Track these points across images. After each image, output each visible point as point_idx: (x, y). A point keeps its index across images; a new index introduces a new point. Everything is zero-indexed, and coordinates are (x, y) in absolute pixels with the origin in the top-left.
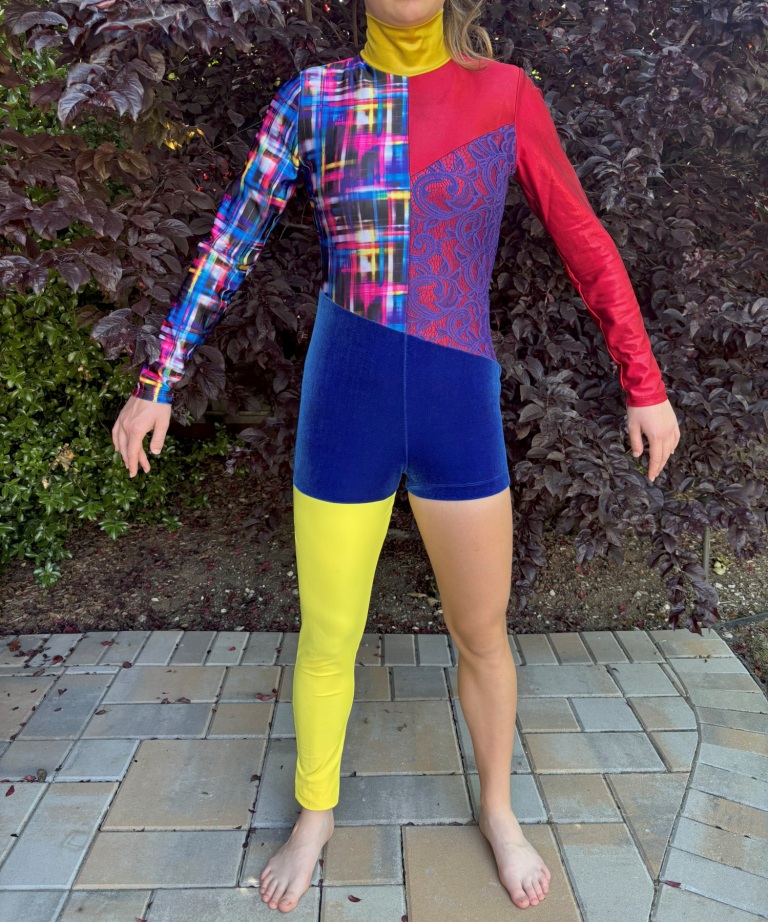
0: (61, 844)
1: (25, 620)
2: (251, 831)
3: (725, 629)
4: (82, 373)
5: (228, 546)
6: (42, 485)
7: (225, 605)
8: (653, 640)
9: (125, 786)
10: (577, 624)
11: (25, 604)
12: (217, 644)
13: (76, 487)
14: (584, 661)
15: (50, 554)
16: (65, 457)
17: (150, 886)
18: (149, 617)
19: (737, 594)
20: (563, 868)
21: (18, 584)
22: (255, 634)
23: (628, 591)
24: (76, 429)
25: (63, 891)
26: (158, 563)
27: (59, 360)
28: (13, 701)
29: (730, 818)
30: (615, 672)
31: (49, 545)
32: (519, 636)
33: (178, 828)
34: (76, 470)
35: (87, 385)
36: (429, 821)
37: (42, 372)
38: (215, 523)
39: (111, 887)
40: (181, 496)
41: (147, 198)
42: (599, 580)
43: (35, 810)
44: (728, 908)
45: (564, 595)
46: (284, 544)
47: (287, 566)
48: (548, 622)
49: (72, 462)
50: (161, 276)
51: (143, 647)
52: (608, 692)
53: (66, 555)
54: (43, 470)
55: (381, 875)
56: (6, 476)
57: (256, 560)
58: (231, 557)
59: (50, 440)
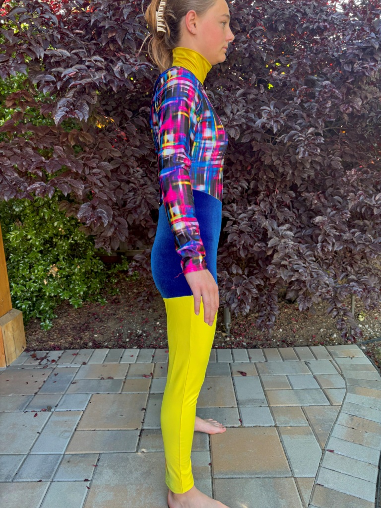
0: (59, 436)
1: (37, 345)
2: (142, 430)
3: (362, 345)
4: (61, 231)
5: (129, 311)
6: (43, 283)
7: (128, 338)
8: (327, 350)
9: (86, 412)
10: (292, 344)
11: (37, 338)
12: (125, 354)
13: (59, 285)
14: (295, 359)
15: (48, 316)
16: (54, 270)
17: (98, 452)
18: (93, 343)
19: (369, 330)
20: (281, 445)
21: (34, 330)
22: (142, 350)
23: (317, 329)
24: (58, 257)
25: (61, 454)
26: (97, 320)
27: (50, 226)
28: (35, 379)
29: (359, 425)
30: (309, 364)
31: (47, 312)
32: (264, 349)
33: (110, 429)
34: (59, 276)
35: (63, 237)
37: (43, 231)
38: (122, 301)
39: (82, 452)
40: (107, 289)
41: (92, 152)
42: (303, 324)
43: (47, 423)
44: (355, 460)
45: (286, 331)
46: (154, 310)
47: (156, 320)
48: (278, 343)
49: (57, 273)
50: (101, 187)
51: (91, 356)
52: (305, 372)
53: (55, 317)
54: (44, 276)
55: (200, 447)
56: (27, 279)
57: (142, 317)
58: (130, 316)
59: (46, 263)
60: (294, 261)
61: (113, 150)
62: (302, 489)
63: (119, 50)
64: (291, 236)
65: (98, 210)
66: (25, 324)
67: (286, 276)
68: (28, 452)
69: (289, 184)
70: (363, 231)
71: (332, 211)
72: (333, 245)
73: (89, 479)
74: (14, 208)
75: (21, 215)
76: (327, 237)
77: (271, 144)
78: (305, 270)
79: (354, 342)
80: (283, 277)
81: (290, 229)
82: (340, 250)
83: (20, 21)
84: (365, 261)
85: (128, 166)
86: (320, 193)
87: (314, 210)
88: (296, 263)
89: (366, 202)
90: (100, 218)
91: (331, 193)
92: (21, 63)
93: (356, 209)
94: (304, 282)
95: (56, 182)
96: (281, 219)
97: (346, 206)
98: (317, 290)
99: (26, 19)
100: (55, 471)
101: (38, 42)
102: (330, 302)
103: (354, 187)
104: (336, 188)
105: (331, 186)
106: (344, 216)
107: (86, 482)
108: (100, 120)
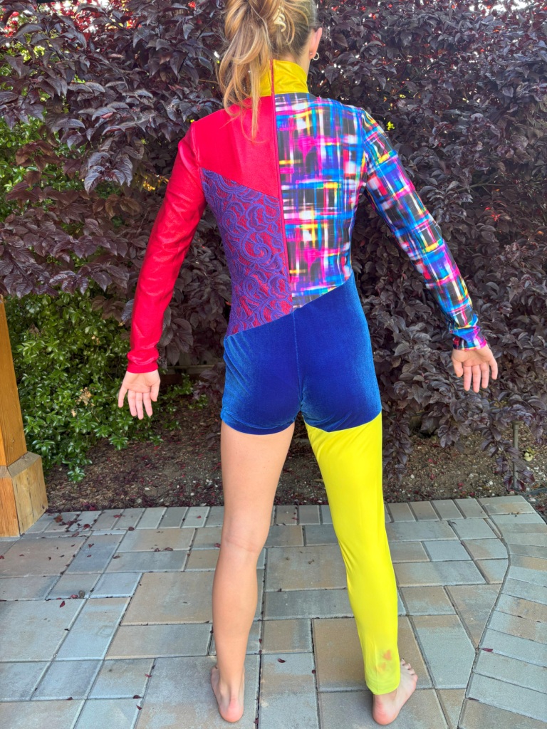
0: (97, 634)
1: (63, 504)
3: (530, 496)
4: (95, 341)
5: (193, 453)
6: (71, 414)
7: (193, 491)
8: (480, 504)
9: (134, 599)
10: (429, 496)
11: (63, 494)
12: (189, 515)
13: (93, 417)
14: (433, 518)
15: (78, 462)
16: (85, 396)
17: (153, 656)
18: (143, 499)
19: (540, 473)
20: (416, 642)
21: (58, 482)
22: (213, 508)
23: (465, 474)
24: (92, 377)
25: (99, 660)
26: (148, 466)
27: (79, 333)
28: (61, 552)
29: (528, 611)
30: (454, 525)
31: (77, 456)
32: (390, 504)
33: (169, 623)
34: (93, 405)
35: (98, 349)
36: (329, 616)
37: (69, 341)
38: (184, 439)
39: (129, 657)
40: (161, 422)
41: (138, 227)
42: (444, 467)
43: (78, 615)
44: (523, 663)
45: (421, 477)
48: (409, 495)
49: (90, 399)
51: (141, 518)
52: (448, 537)
53: (88, 462)
54: (72, 405)
55: (298, 647)
56: (48, 410)
57: (213, 461)
58: (196, 460)
59: (75, 385)
60: (432, 376)
62: (449, 709)
63: (174, 80)
64: (426, 340)
66: (45, 474)
67: (421, 397)
68: (52, 657)
70: (531, 332)
71: (484, 303)
73: (140, 695)
74: (28, 308)
75: (37, 319)
78: (448, 388)
79: (521, 491)
80: (417, 399)
81: (425, 330)
83: (32, 43)
84: (533, 373)
86: (467, 278)
88: (434, 378)
89: (535, 289)
91: (483, 277)
92: (35, 103)
93: (520, 301)
94: (447, 406)
95: (90, 270)
96: (412, 315)
97: (504, 296)
98: (466, 418)
99: (41, 41)
100: (91, 685)
101: (58, 73)
102: (485, 434)
103: (516, 269)
104: (489, 270)
105: (483, 267)
106: (502, 311)
107: (136, 700)
108: (149, 180)
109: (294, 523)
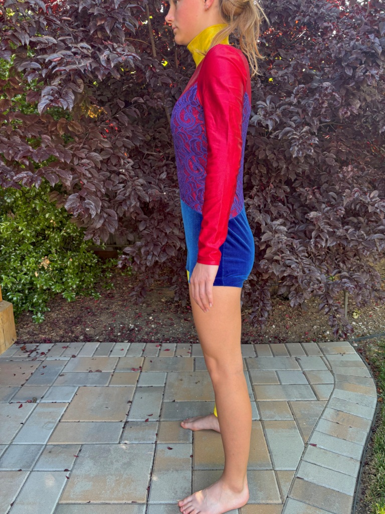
0: (43, 427)
1: (28, 338)
2: (127, 422)
3: (354, 342)
4: (52, 223)
5: (122, 306)
6: (35, 275)
7: (120, 332)
8: (319, 347)
9: (71, 404)
10: (284, 340)
11: (28, 331)
12: (115, 348)
13: (51, 277)
14: (285, 355)
15: (40, 309)
16: (45, 263)
17: (81, 443)
18: (85, 336)
19: (362, 327)
20: (264, 438)
21: (25, 322)
22: (133, 344)
23: (310, 326)
24: (50, 249)
25: (43, 445)
26: (90, 314)
27: (42, 217)
28: (23, 371)
29: (344, 420)
30: (299, 360)
31: (39, 305)
32: (256, 345)
33: (94, 421)
34: (51, 269)
35: (55, 230)
37: (34, 223)
38: (117, 296)
39: (64, 443)
40: (101, 284)
41: (81, 143)
42: (297, 321)
43: (31, 414)
44: (337, 454)
45: (279, 327)
46: (148, 305)
47: (149, 315)
48: (270, 339)
49: (49, 265)
50: (90, 178)
51: (81, 349)
52: (294, 368)
53: (47, 310)
54: (35, 269)
55: (182, 440)
56: (19, 271)
57: (135, 312)
58: (124, 311)
59: (38, 255)
60: (287, 256)
61: (104, 141)
62: (282, 484)
63: (107, 38)
64: (284, 231)
65: (86, 201)
66: (15, 317)
67: (278, 271)
68: (10, 442)
69: (284, 179)
70: (357, 228)
71: (326, 207)
72: (327, 240)
73: (69, 469)
74: (6, 199)
75: (13, 207)
76: (320, 233)
77: (265, 138)
78: (297, 265)
79: (346, 339)
80: (275, 272)
81: (284, 224)
82: (333, 246)
83: (5, 6)
84: (358, 258)
85: (119, 158)
86: (315, 189)
87: (308, 206)
88: (288, 258)
89: (361, 199)
90: (88, 209)
91: (326, 188)
92: (5, 49)
93: (351, 206)
94: (296, 278)
95: (44, 172)
96: (275, 214)
97: (340, 203)
98: (309, 286)
99: (11, 4)
100: (35, 461)
101: (23, 28)
102: (322, 298)
103: (349, 184)
104: (331, 184)
105: (327, 182)
106: (338, 213)
107: (66, 472)
108: (93, 109)
109: (188, 355)
